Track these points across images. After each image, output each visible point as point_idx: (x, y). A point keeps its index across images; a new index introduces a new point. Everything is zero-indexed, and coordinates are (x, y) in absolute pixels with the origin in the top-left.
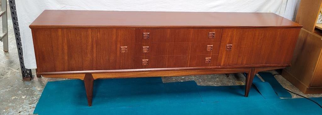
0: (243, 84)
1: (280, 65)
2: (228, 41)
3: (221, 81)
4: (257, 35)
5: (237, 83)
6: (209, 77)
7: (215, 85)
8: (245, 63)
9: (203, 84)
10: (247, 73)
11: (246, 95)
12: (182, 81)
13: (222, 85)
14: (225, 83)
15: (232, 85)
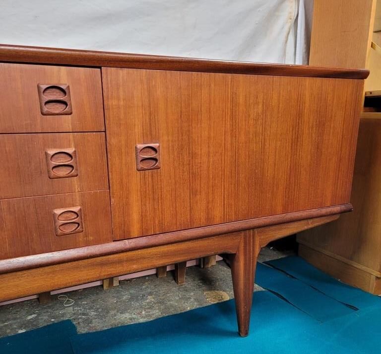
0: (227, 296)
1: (324, 211)
2: (138, 130)
3: (161, 302)
4: (241, 100)
5: (210, 299)
6: (124, 298)
7: (142, 320)
8: (218, 213)
9: (99, 325)
10: (233, 252)
11: (242, 331)
12: (20, 332)
13: (164, 315)
14: (172, 306)
15: (196, 306)
